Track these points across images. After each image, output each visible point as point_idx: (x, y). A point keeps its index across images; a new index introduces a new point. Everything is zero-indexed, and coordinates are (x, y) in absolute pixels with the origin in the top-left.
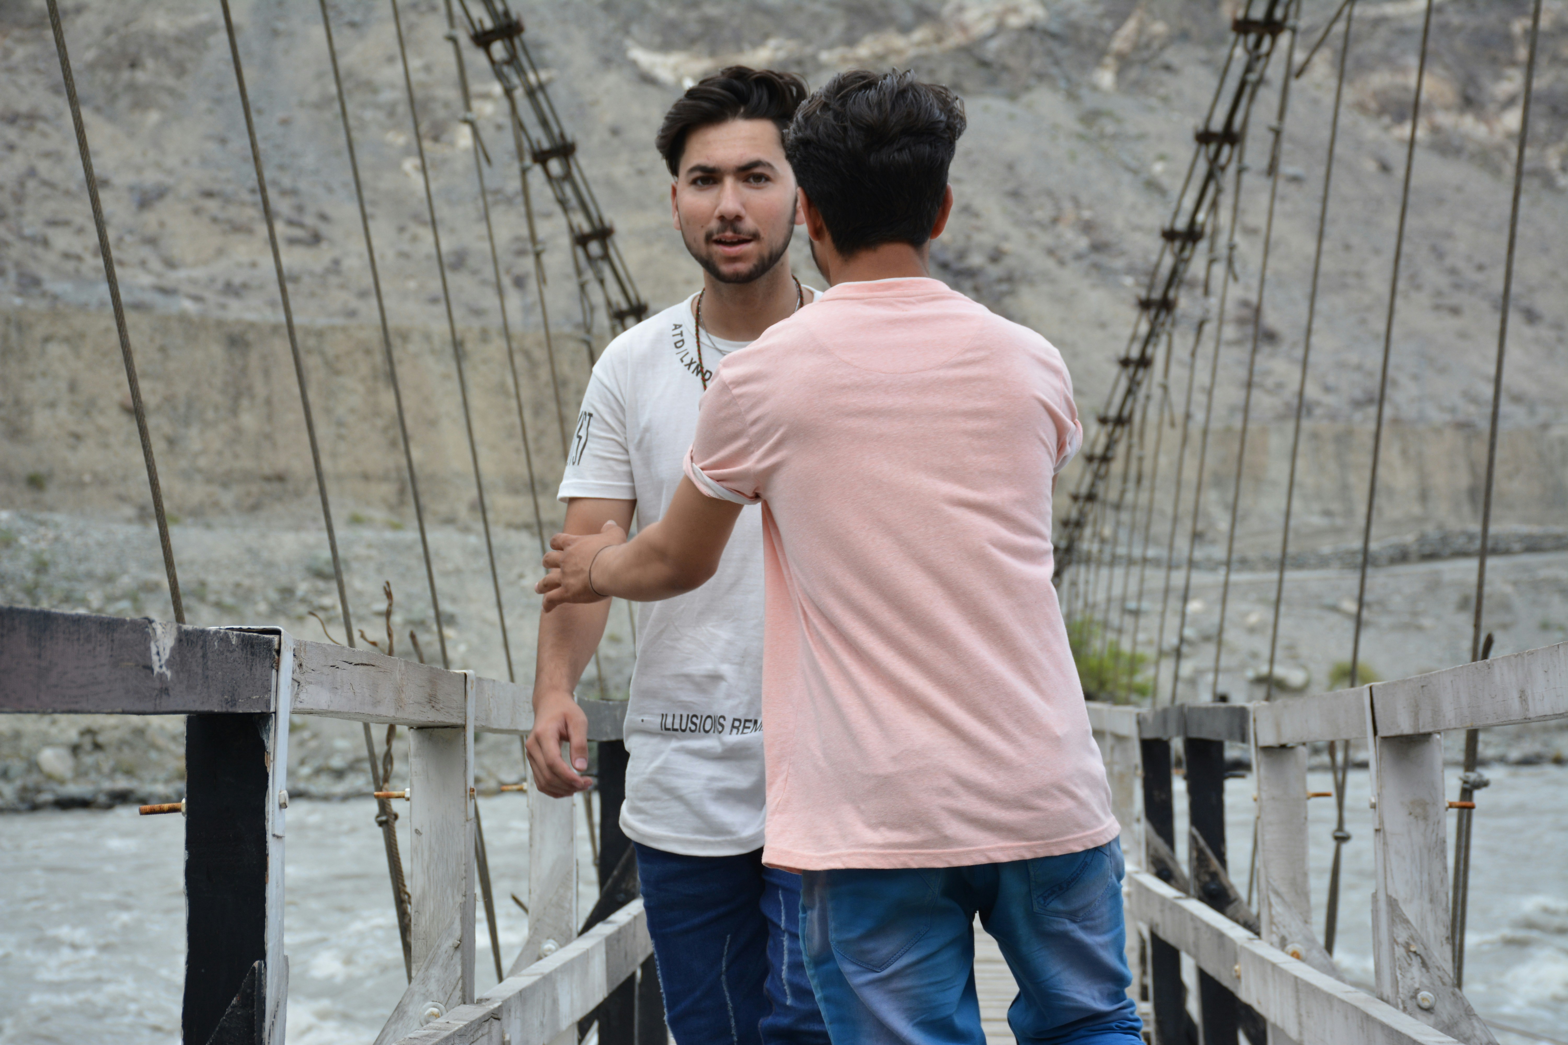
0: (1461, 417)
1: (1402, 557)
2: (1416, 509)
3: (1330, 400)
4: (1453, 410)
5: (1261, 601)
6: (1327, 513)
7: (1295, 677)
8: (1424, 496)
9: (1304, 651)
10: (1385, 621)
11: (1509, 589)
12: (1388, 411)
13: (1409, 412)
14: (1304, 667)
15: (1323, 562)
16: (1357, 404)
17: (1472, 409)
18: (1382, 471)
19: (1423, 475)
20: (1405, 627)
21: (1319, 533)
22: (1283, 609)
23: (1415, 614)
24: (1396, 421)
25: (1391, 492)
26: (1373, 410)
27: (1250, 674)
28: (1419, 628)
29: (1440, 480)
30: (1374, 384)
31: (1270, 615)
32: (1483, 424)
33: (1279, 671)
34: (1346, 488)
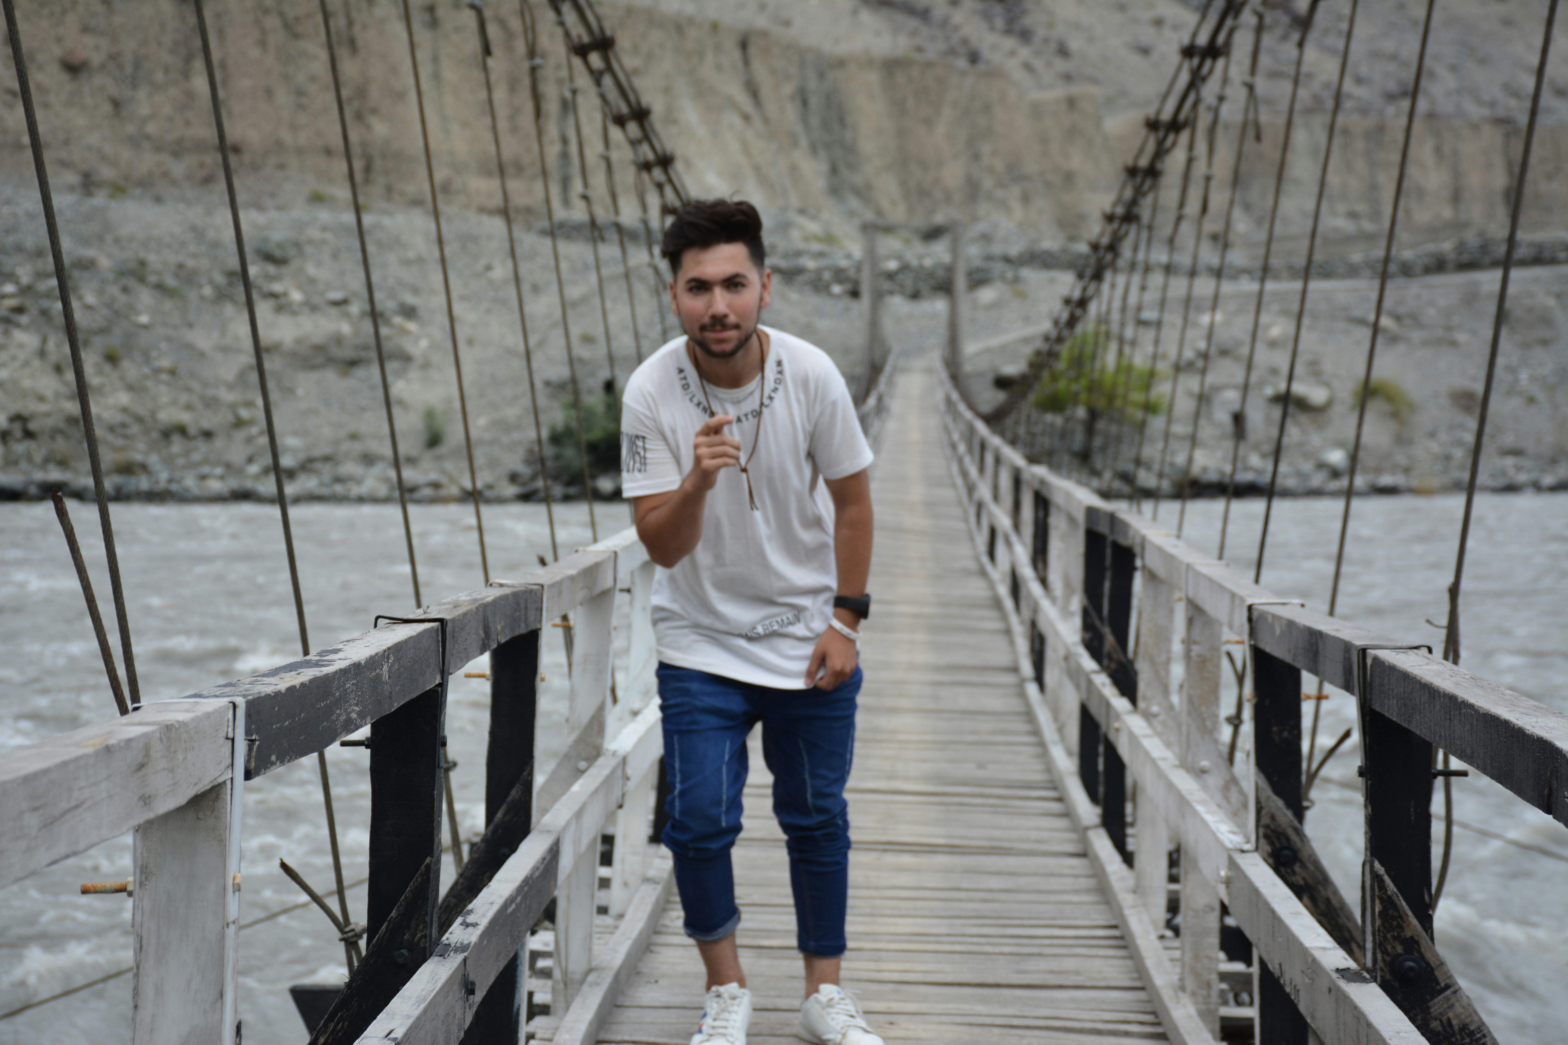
0: (1501, 112)
1: (1438, 266)
2: (1447, 213)
3: (1361, 92)
4: (1493, 104)
5: (1284, 312)
6: (1353, 215)
7: (1317, 395)
8: (1456, 197)
9: (1327, 367)
10: (1416, 335)
11: (1551, 302)
12: (1422, 105)
13: (1445, 106)
14: (1327, 385)
15: (1353, 271)
16: (1391, 97)
17: (1513, 103)
18: (1412, 170)
19: (1457, 175)
20: (1438, 342)
21: (1348, 240)
22: (1306, 321)
23: (1449, 328)
24: (1431, 116)
25: (1421, 193)
26: (1406, 104)
27: (1269, 391)
28: (1454, 344)
29: (1474, 180)
30: (1409, 75)
31: (1291, 328)
32: (1523, 120)
33: (1298, 388)
34: (1374, 187)
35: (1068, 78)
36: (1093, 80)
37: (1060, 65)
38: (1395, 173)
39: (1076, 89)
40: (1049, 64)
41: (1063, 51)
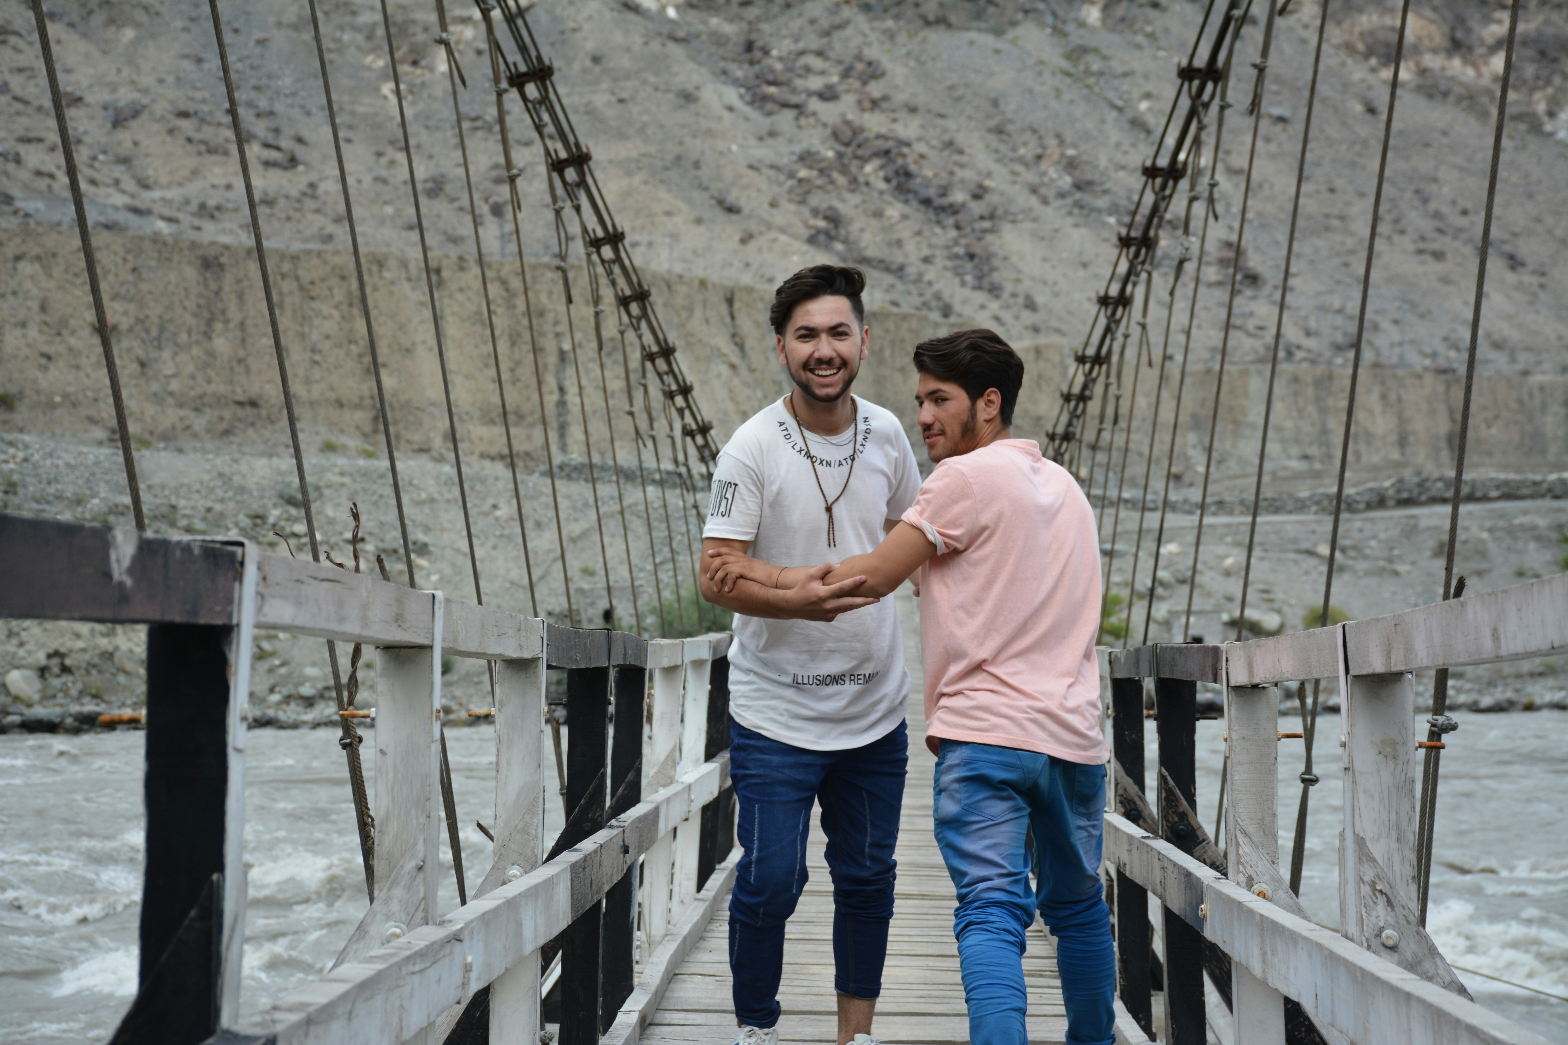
0: (1442, 363)
1: (1380, 502)
2: (1395, 455)
3: (1311, 343)
4: (1434, 355)
5: (1236, 544)
6: (1306, 457)
7: (1271, 621)
8: (1402, 442)
9: (1279, 595)
10: (1361, 566)
11: (1485, 535)
12: (1367, 355)
13: (1390, 357)
14: (1279, 611)
15: (1301, 506)
16: (1338, 348)
17: (1453, 354)
18: (1359, 415)
19: (1402, 420)
20: (1381, 572)
21: (1297, 476)
22: (1256, 552)
23: (1390, 560)
24: (1376, 365)
25: (1369, 437)
26: (1351, 354)
27: (1225, 617)
28: (1396, 573)
29: (1419, 425)
30: (1352, 328)
31: (1243, 558)
32: (1463, 370)
33: (1251, 614)
34: (1325, 431)
35: (1036, 330)
36: (1059, 332)
37: (1028, 317)
38: (1344, 418)
39: (1042, 340)
40: (1017, 317)
41: (1031, 305)
